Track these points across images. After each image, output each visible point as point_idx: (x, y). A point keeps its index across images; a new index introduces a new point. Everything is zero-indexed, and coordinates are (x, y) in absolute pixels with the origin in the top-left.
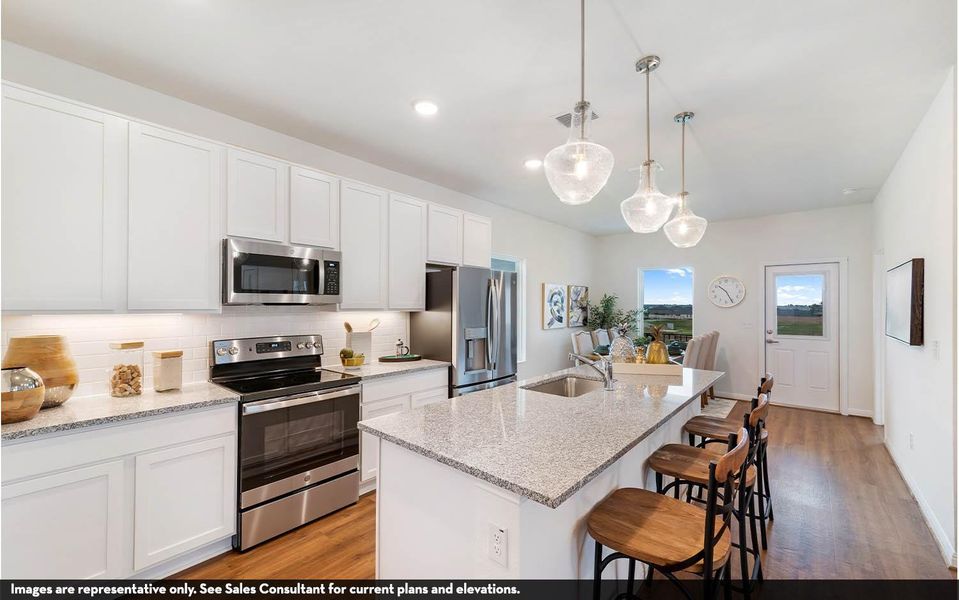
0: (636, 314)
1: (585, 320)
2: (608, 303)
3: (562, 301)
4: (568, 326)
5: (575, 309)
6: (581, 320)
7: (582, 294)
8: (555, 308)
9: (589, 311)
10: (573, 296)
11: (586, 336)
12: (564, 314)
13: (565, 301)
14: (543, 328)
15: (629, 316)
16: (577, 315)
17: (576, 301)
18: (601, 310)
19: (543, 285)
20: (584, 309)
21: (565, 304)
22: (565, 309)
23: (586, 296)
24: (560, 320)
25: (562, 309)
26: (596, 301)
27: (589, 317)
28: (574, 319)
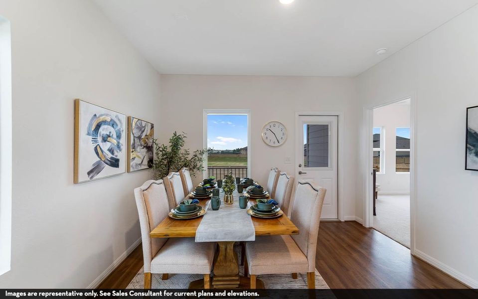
0: (202, 153)
1: (151, 161)
2: (176, 142)
3: (119, 137)
4: (128, 171)
5: (139, 149)
6: (146, 162)
7: (148, 131)
8: (105, 147)
9: (155, 151)
10: (136, 132)
11: (158, 188)
12: (121, 156)
13: (124, 135)
14: (76, 181)
15: (196, 156)
16: (141, 154)
17: (139, 138)
18: (169, 150)
19: (76, 104)
20: (149, 148)
21: (123, 141)
22: (124, 148)
23: (152, 134)
24: (115, 163)
25: (119, 147)
26: (163, 140)
27: (155, 158)
28: (138, 161)
